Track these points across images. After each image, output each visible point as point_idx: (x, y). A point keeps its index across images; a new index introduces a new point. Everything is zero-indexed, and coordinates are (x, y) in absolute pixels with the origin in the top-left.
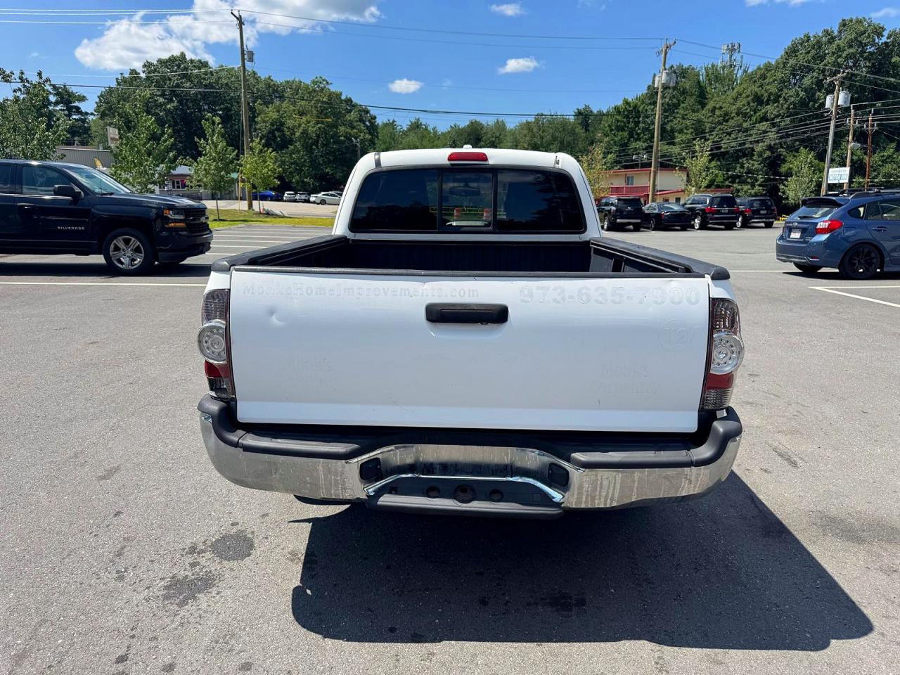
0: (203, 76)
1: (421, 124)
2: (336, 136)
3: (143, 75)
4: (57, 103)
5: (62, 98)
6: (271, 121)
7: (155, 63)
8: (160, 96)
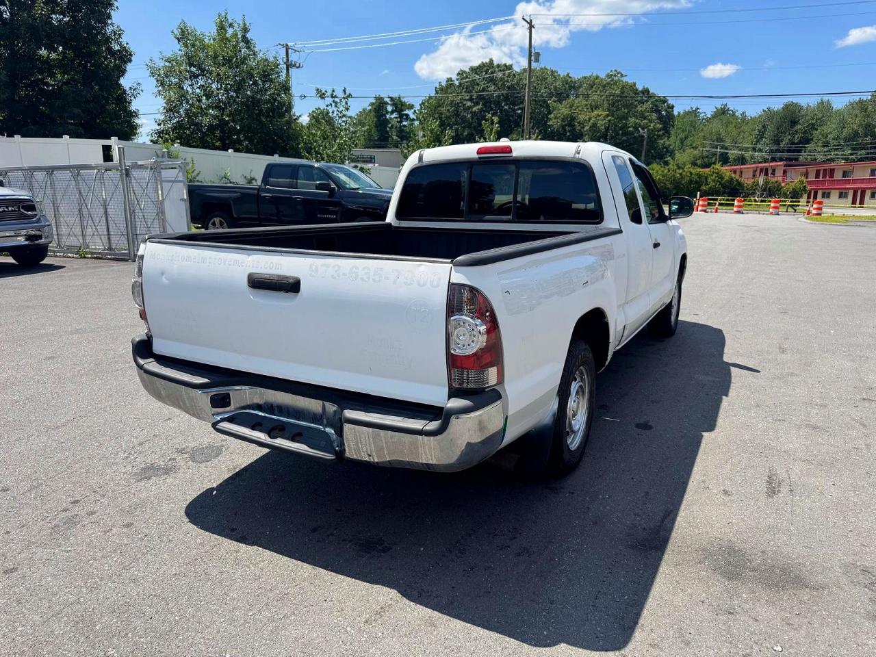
0: (506, 79)
1: (728, 110)
2: (625, 127)
3: (457, 83)
4: (392, 112)
5: (396, 108)
6: (562, 117)
7: (467, 70)
8: (468, 100)
